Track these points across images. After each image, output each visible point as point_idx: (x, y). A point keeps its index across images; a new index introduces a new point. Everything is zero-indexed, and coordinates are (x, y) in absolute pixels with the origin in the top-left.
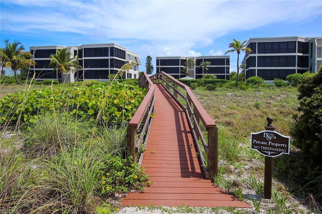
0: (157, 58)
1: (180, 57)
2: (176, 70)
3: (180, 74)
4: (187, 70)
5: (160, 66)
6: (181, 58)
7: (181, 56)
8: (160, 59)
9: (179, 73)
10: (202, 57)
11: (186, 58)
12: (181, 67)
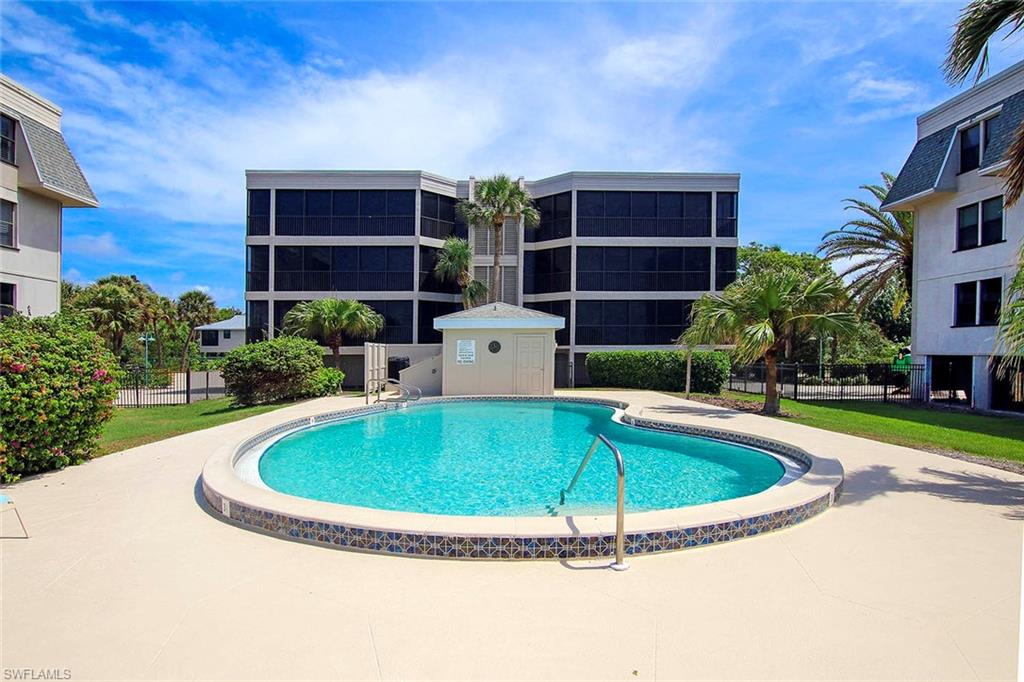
0: (251, 175)
1: (417, 176)
2: (388, 268)
3: (415, 295)
4: (472, 265)
5: (273, 240)
6: (426, 186)
7: (426, 169)
8: (273, 187)
9: (411, 289)
10: (570, 177)
11: (462, 186)
12: (424, 249)
